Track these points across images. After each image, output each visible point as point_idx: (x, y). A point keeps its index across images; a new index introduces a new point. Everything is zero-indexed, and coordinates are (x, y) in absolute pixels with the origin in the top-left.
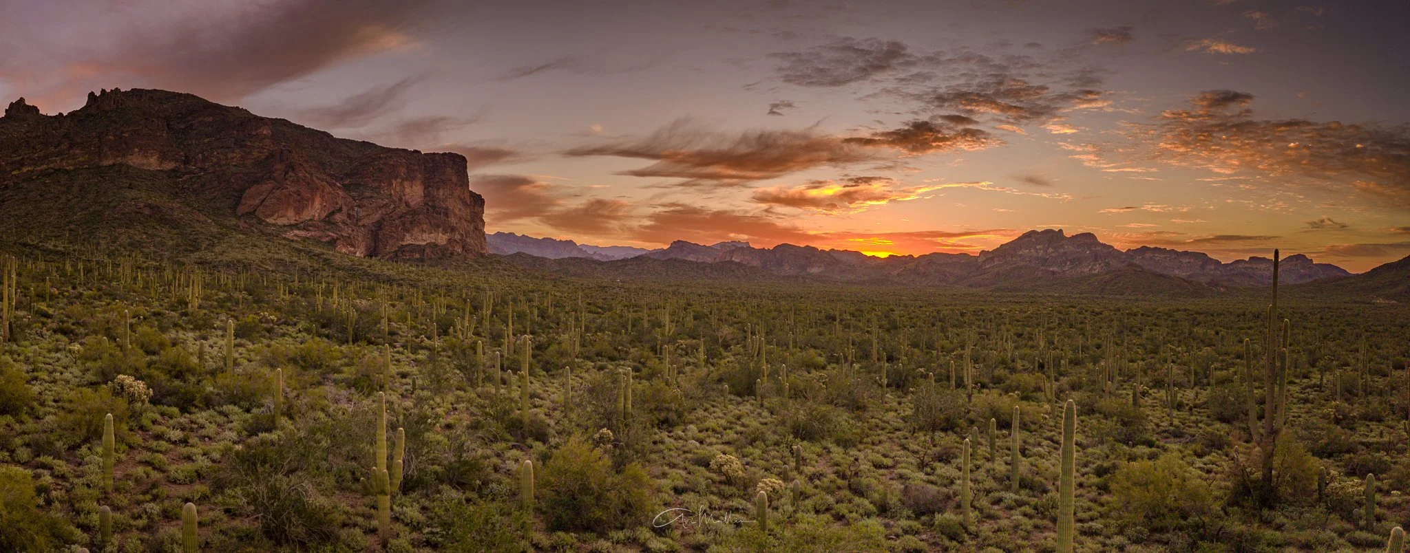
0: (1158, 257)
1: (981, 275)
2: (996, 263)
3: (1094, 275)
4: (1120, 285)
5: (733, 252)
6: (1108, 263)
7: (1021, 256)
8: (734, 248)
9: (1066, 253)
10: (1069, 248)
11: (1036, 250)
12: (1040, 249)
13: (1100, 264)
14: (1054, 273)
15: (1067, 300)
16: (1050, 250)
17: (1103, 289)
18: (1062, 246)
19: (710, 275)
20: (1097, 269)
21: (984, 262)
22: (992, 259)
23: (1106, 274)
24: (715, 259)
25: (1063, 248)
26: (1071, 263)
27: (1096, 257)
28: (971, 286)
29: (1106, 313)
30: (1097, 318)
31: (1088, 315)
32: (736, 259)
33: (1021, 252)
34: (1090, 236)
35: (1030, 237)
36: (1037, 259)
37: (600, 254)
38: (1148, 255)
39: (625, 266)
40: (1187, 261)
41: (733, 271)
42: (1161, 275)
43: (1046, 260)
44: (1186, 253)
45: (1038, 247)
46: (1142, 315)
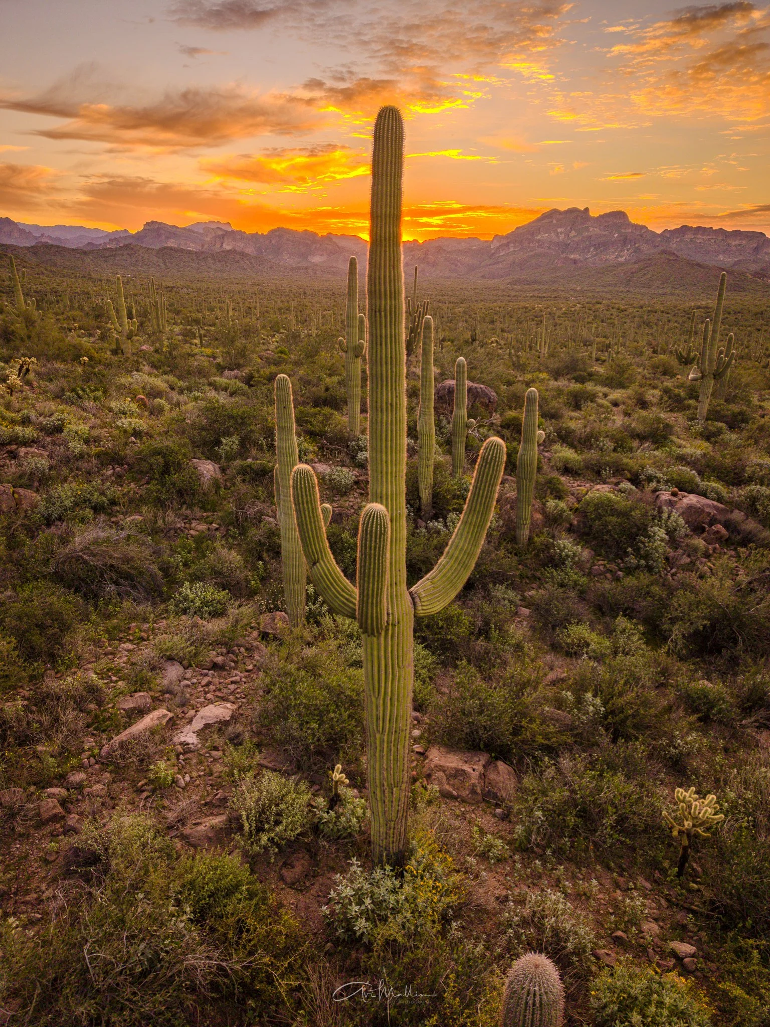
0: (700, 239)
1: (495, 264)
2: (512, 249)
3: (622, 264)
4: (649, 276)
5: (223, 237)
6: (638, 248)
7: (538, 241)
8: (220, 233)
9: (590, 237)
10: (595, 231)
11: (557, 234)
12: (561, 233)
13: (628, 250)
14: (575, 262)
15: (590, 294)
16: (573, 233)
17: (629, 281)
18: (587, 229)
19: (213, 267)
20: (625, 256)
21: (498, 248)
22: (507, 245)
23: (635, 263)
24: (203, 246)
25: (588, 231)
26: (596, 249)
27: (625, 241)
28: (483, 277)
29: (631, 310)
30: (621, 315)
31: (614, 311)
32: (227, 247)
33: (539, 237)
34: (621, 215)
35: (551, 217)
36: (558, 244)
37: (49, 237)
38: (689, 236)
39: (115, 256)
40: (737, 242)
41: (238, 262)
42: (698, 265)
43: (567, 245)
44: (737, 233)
45: (559, 230)
46: (662, 312)
